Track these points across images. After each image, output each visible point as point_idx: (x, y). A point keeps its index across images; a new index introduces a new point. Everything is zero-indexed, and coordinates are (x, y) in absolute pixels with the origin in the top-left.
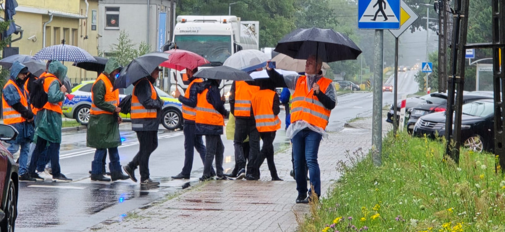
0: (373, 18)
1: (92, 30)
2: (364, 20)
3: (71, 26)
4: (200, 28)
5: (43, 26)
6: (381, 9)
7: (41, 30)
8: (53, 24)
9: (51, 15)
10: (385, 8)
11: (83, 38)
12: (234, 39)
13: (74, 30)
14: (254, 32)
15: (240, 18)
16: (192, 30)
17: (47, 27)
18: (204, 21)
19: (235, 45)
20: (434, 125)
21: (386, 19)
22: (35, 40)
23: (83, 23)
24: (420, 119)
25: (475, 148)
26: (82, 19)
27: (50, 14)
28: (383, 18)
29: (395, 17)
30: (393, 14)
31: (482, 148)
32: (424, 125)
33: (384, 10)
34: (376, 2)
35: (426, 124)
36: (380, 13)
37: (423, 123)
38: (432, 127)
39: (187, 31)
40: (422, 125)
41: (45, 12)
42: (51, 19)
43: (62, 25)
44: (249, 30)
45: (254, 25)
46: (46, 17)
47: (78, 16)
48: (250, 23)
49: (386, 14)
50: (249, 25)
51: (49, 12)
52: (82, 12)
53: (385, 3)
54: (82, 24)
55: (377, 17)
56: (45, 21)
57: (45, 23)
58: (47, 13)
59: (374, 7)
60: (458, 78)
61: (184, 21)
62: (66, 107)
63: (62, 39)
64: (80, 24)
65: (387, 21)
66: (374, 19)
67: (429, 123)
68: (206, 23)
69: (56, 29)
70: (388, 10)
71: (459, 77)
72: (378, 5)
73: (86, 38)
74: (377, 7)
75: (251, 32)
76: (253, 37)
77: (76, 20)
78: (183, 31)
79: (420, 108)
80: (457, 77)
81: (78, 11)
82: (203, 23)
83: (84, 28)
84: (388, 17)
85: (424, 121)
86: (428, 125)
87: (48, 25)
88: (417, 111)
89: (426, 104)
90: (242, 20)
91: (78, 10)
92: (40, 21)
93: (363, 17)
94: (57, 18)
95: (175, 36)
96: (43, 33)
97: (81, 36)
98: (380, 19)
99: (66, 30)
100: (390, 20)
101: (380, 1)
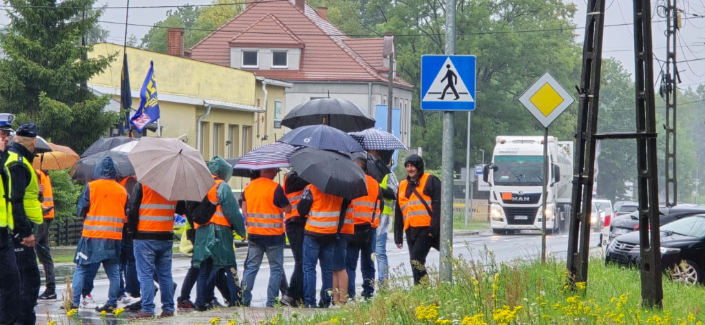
0: (440, 96)
1: (275, 127)
2: (428, 98)
3: (241, 122)
4: (518, 149)
5: (197, 121)
6: (450, 84)
7: (194, 128)
8: (212, 119)
9: (208, 107)
10: (456, 83)
11: (260, 138)
12: (552, 159)
13: (247, 128)
14: (568, 152)
15: (557, 138)
16: (511, 150)
17: (204, 124)
18: (522, 142)
19: (552, 165)
20: (632, 247)
21: (458, 97)
22: (186, 140)
23: (261, 118)
24: (614, 240)
25: (686, 279)
26: (259, 112)
27: (206, 105)
28: (454, 96)
29: (469, 95)
30: (467, 91)
31: (696, 279)
32: (618, 248)
33: (455, 86)
34: (445, 75)
35: (621, 247)
36: (450, 90)
37: (618, 245)
38: (629, 250)
39: (506, 152)
40: (616, 248)
41: (199, 102)
42: (209, 112)
43: (227, 121)
44: (564, 150)
45: (568, 145)
46: (200, 109)
47: (252, 108)
48: (565, 143)
49: (458, 91)
50: (564, 146)
51: (205, 103)
52: (259, 103)
53: (456, 77)
54: (258, 120)
55: (446, 95)
56: (200, 114)
57: (199, 117)
58: (202, 104)
59: (442, 81)
60: (584, 178)
61: (503, 142)
62: (178, 227)
63: (227, 138)
64: (256, 119)
65: (458, 100)
66: (442, 98)
67: (625, 245)
68: (524, 145)
69: (218, 125)
71: (587, 177)
72: (447, 80)
73: (265, 138)
74: (446, 81)
75: (565, 152)
76: (567, 157)
77: (251, 113)
78: (502, 152)
79: (622, 225)
80: (583, 176)
81: (253, 101)
82: (521, 144)
83: (262, 125)
84: (460, 95)
85: (619, 242)
86: (624, 247)
87: (203, 120)
88: (618, 229)
89: (631, 220)
90: (559, 140)
91: (253, 99)
92: (192, 115)
93: (427, 94)
94: (217, 110)
95: (495, 156)
96: (197, 131)
97: (258, 136)
98: (450, 98)
99: (233, 127)
100: (463, 98)
101: (450, 75)
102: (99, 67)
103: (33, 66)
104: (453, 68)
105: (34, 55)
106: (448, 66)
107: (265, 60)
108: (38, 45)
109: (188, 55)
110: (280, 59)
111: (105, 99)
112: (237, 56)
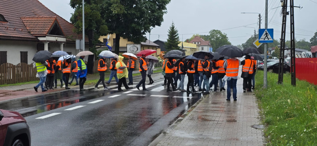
2: (261, 40)
3: (195, 50)
6: (267, 36)
21: (269, 39)
28: (267, 39)
30: (271, 38)
33: (268, 37)
36: (266, 37)
41: (190, 47)
46: (191, 48)
53: (268, 34)
66: (264, 40)
70: (269, 36)
74: (265, 36)
77: (196, 49)
81: (196, 47)
94: (192, 48)
96: (190, 51)
98: (266, 40)
99: (194, 50)
100: (270, 40)
101: (266, 34)
102: (179, 43)
103: (171, 43)
104: (267, 32)
105: (171, 42)
106: (266, 31)
107: (197, 43)
108: (172, 41)
109: (189, 42)
110: (198, 43)
111: (180, 47)
112: (194, 43)
